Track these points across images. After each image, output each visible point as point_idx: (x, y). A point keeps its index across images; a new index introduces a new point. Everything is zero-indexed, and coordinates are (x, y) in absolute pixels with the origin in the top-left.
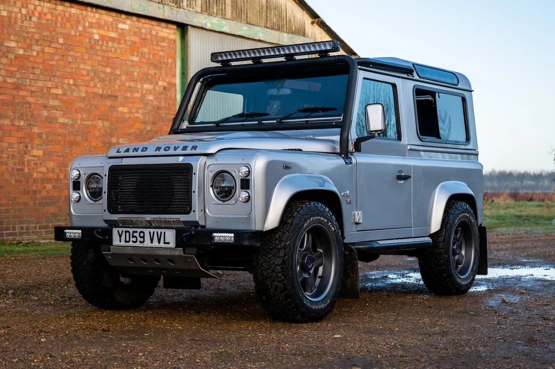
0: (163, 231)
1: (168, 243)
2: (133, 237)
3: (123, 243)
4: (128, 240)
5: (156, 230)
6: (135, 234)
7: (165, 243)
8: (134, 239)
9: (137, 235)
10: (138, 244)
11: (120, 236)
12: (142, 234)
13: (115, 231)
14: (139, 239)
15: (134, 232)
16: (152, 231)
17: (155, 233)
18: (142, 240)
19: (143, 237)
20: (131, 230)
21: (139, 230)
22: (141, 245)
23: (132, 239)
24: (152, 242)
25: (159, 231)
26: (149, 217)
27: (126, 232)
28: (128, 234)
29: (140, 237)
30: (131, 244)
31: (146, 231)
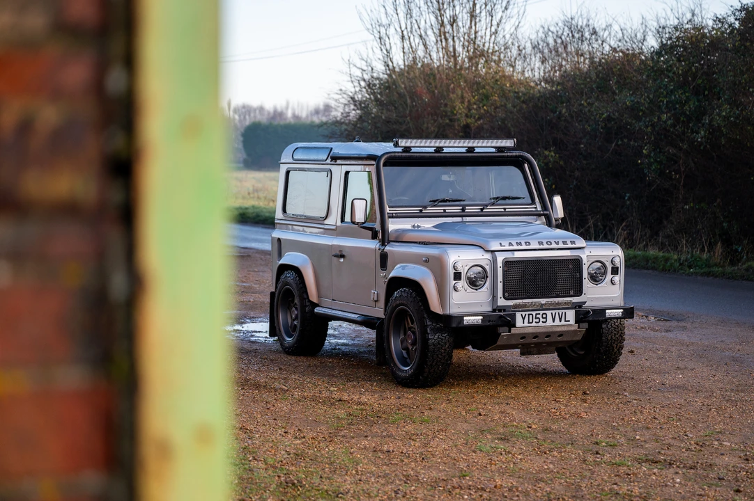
0: (564, 311)
1: (569, 321)
2: (536, 318)
3: (526, 324)
4: (531, 321)
5: (557, 311)
6: (538, 316)
7: (565, 321)
8: (537, 320)
9: (540, 316)
10: (541, 324)
11: (524, 319)
12: (544, 316)
13: (518, 315)
14: (542, 320)
15: (536, 314)
16: (554, 312)
17: (557, 314)
18: (544, 320)
19: (546, 318)
20: (534, 313)
21: (541, 312)
22: (544, 324)
23: (535, 320)
24: (554, 322)
25: (560, 312)
26: (543, 301)
27: (529, 315)
28: (531, 316)
29: (543, 318)
30: (534, 324)
31: (549, 313)
